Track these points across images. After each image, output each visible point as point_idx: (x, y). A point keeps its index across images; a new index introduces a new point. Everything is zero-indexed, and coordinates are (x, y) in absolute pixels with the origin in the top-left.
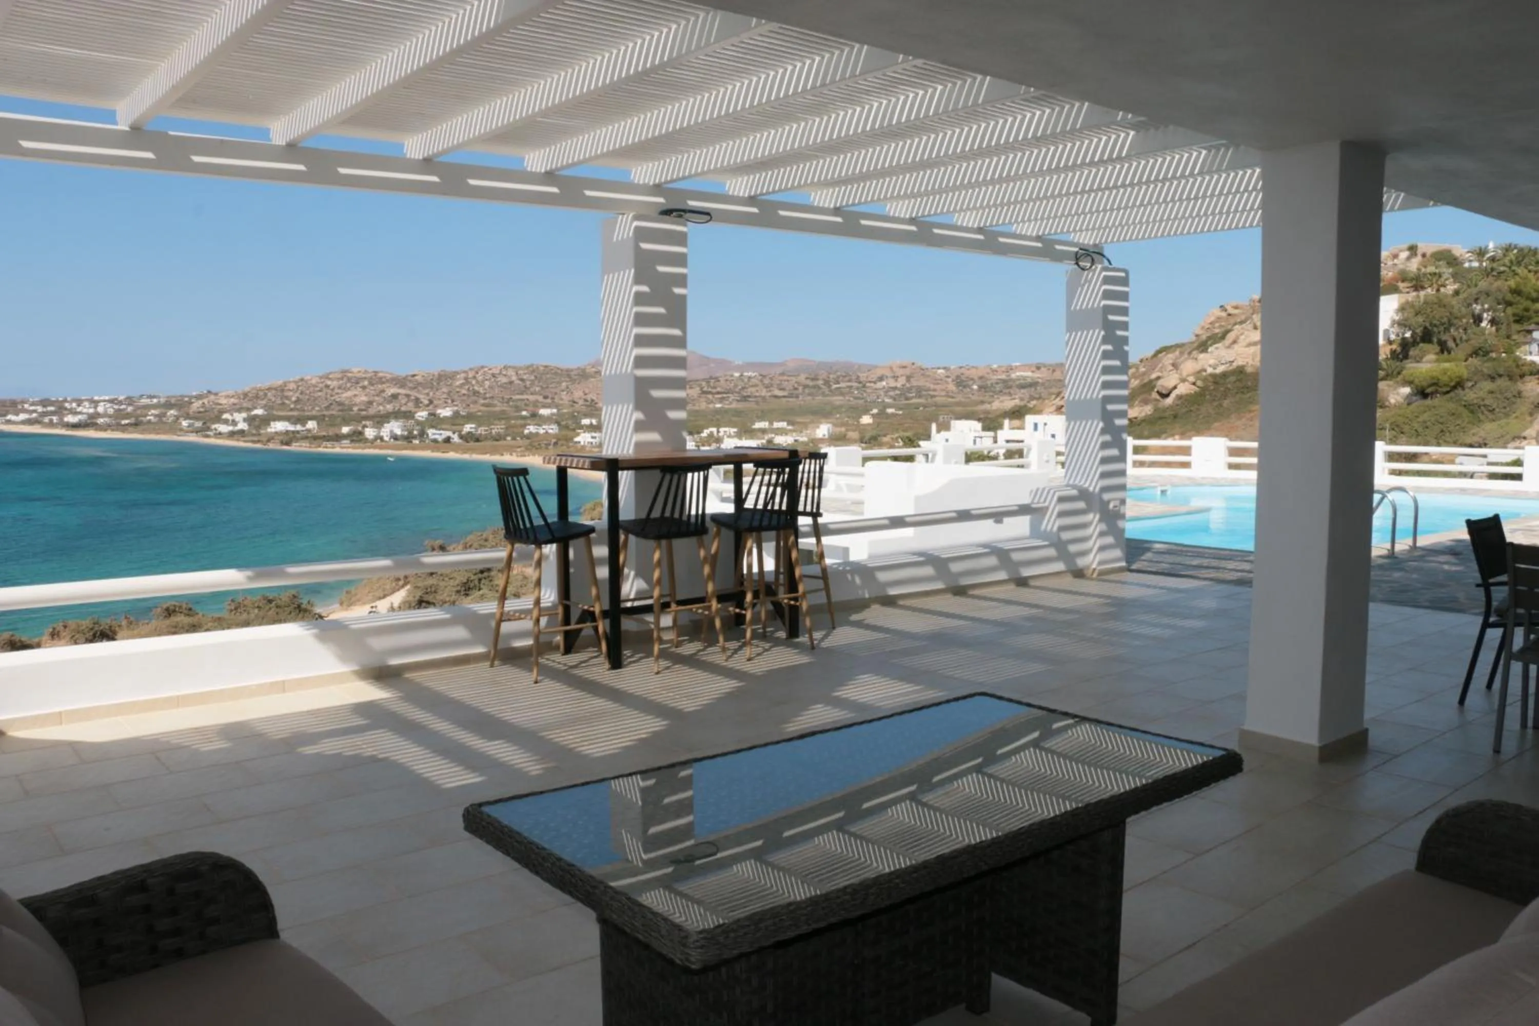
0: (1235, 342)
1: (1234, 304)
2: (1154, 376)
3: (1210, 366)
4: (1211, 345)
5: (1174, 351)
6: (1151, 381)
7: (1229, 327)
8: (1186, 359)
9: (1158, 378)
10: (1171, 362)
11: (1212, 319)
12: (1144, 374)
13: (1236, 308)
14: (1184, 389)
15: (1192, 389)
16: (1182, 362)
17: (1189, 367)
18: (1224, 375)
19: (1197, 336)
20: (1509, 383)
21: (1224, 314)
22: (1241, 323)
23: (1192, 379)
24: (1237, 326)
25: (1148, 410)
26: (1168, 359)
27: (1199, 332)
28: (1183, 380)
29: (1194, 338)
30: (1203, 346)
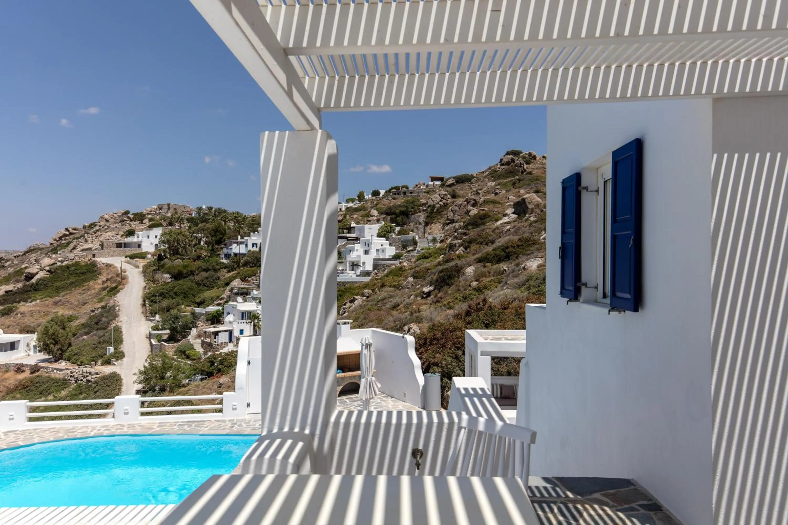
0: (74, 248)
1: (73, 227)
2: (23, 266)
3: (59, 261)
4: (60, 250)
5: (37, 252)
6: (22, 269)
7: (71, 240)
8: (44, 257)
9: (26, 268)
10: (35, 258)
11: (61, 235)
12: (17, 265)
13: (75, 229)
14: (42, 274)
15: (48, 275)
16: (41, 259)
17: (46, 261)
18: (68, 267)
19: (51, 244)
20: (214, 273)
21: (67, 233)
22: (77, 238)
23: (48, 268)
24: (75, 240)
25: (20, 285)
26: (33, 257)
27: (52, 241)
28: (42, 269)
29: (49, 245)
30: (55, 251)
